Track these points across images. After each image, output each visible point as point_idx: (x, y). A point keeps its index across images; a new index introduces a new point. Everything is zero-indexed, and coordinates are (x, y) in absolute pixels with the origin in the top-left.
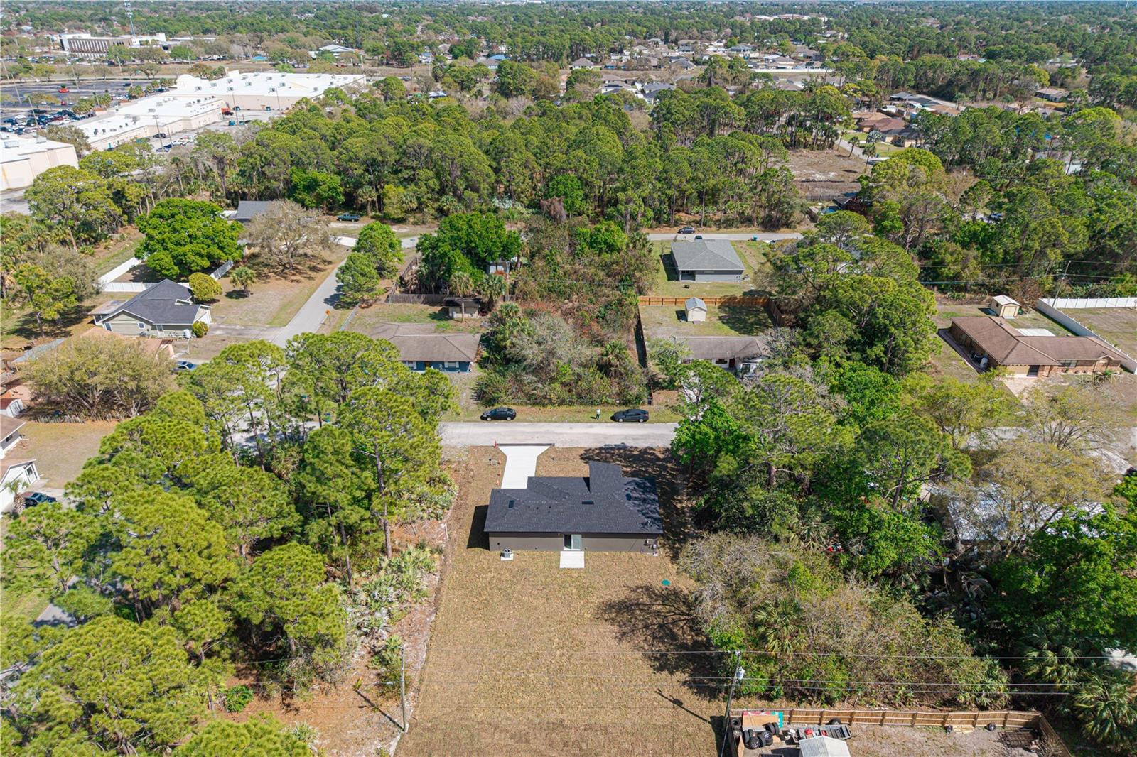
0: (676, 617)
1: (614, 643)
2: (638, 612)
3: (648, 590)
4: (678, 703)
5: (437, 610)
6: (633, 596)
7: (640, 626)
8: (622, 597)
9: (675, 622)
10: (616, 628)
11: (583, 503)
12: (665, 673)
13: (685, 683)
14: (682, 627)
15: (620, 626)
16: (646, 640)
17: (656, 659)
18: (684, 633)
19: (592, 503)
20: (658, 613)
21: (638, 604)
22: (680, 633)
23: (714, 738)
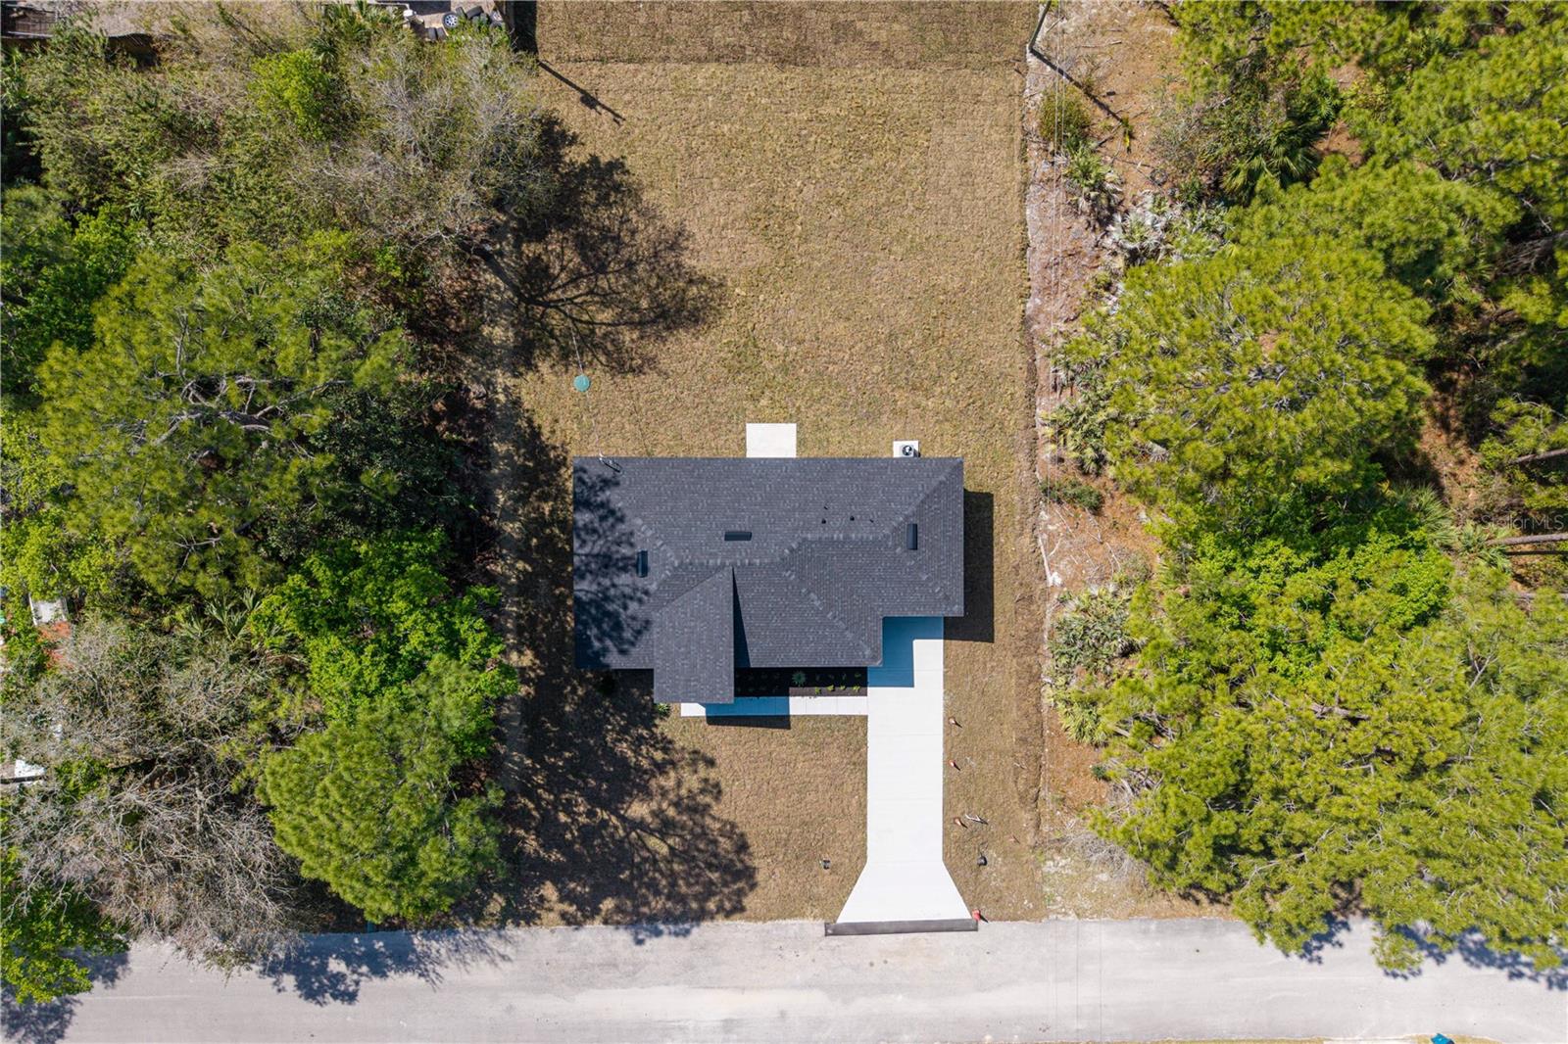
0: (571, 292)
1: (691, 227)
2: (644, 304)
3: (621, 365)
4: (589, 101)
5: (1026, 321)
6: (651, 349)
7: (641, 267)
8: (672, 345)
9: (575, 279)
10: (688, 261)
11: (747, 536)
12: (604, 159)
13: (573, 141)
14: (563, 268)
15: (679, 265)
16: (633, 232)
17: (617, 188)
18: (560, 256)
19: (730, 537)
20: (607, 299)
21: (641, 324)
22: (568, 253)
23: (538, 32)
